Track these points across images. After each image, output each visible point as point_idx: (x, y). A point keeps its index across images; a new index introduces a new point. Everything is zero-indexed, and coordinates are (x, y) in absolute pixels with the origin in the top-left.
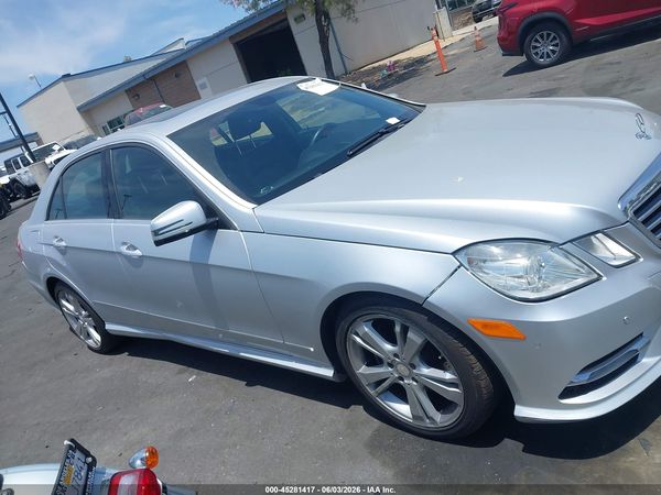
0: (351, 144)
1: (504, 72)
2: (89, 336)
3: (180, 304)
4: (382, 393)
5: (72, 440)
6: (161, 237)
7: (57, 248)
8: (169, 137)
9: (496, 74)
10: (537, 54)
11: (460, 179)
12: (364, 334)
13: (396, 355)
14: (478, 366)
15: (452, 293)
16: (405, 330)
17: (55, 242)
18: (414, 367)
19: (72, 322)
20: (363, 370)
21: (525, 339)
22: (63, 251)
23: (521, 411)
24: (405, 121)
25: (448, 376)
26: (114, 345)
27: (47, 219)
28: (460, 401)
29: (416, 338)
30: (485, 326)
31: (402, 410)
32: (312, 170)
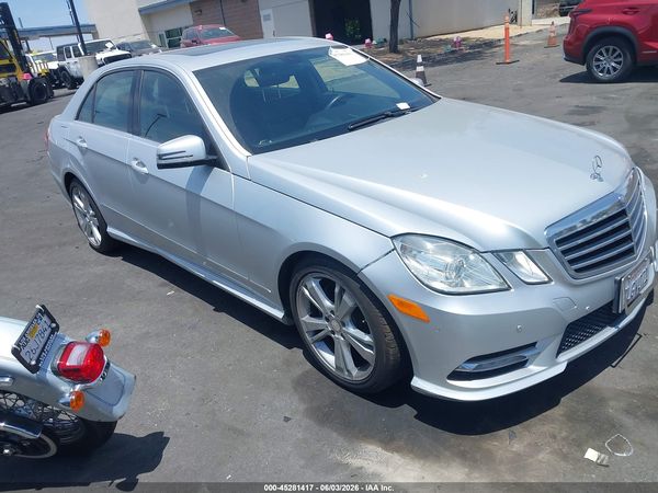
0: (358, 118)
1: (562, 77)
2: (92, 234)
3: (171, 224)
4: (317, 341)
5: (43, 306)
6: (163, 162)
7: (80, 148)
8: (195, 73)
9: (555, 77)
10: (598, 66)
11: (425, 176)
12: (311, 289)
13: (332, 312)
14: (391, 336)
15: (381, 271)
16: (342, 291)
17: (78, 141)
18: (344, 325)
19: (80, 217)
20: (306, 319)
21: (428, 321)
22: (83, 151)
23: (418, 383)
24: (413, 109)
25: (367, 338)
26: (111, 247)
27: (77, 119)
28: (372, 361)
29: (348, 300)
30: (401, 303)
31: (329, 358)
32: (311, 135)
